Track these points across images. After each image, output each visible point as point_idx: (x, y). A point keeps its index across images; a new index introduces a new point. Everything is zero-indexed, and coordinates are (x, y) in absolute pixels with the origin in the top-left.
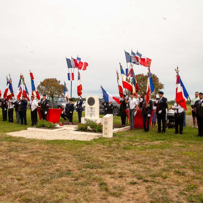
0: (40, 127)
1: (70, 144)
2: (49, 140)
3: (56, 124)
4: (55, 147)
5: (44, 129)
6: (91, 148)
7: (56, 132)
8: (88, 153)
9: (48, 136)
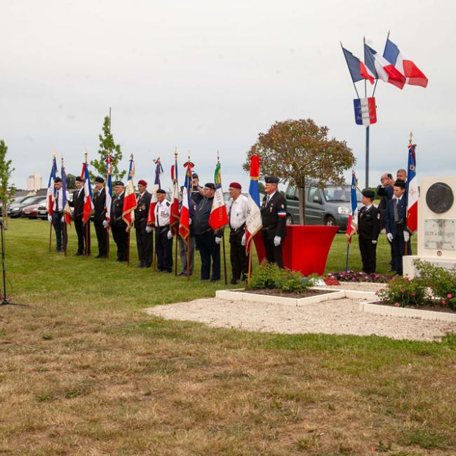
0: (259, 288)
1: (356, 350)
2: (283, 336)
3: (312, 279)
4: (301, 360)
5: (271, 294)
6: (431, 368)
7: (312, 305)
8: (420, 387)
9: (283, 319)
